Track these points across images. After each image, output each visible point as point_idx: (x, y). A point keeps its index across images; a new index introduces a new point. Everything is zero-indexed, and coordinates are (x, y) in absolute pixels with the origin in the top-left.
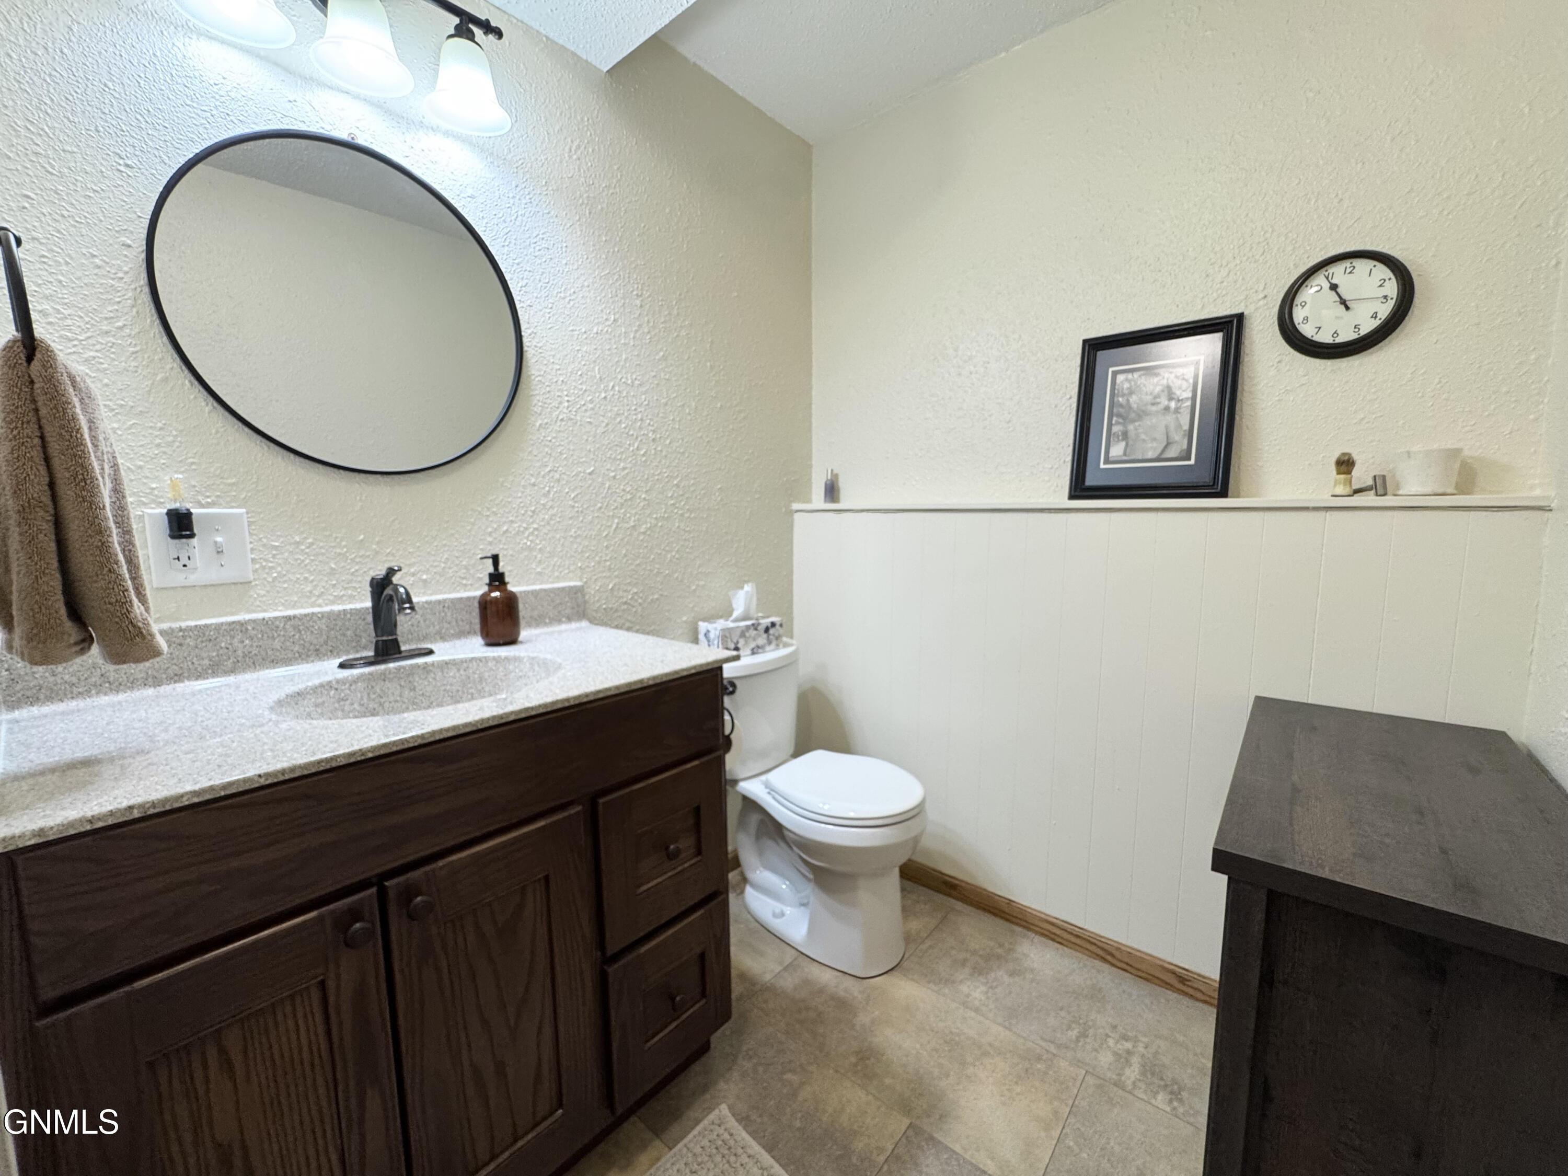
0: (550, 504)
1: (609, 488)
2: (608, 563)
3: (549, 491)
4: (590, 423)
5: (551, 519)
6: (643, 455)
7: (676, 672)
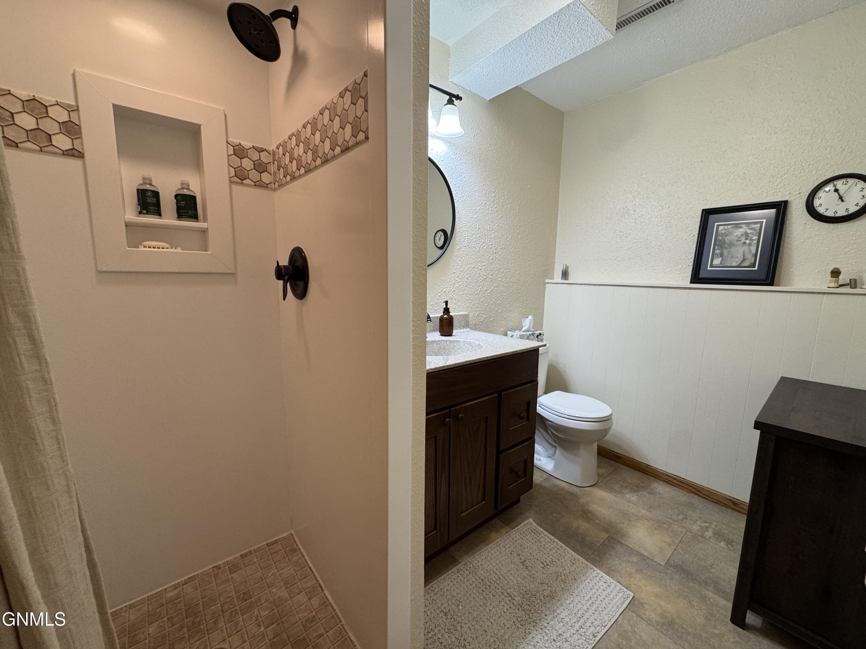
0: (459, 281)
1: (479, 274)
2: (476, 305)
3: (459, 275)
4: (474, 247)
6: (491, 260)
7: (527, 349)
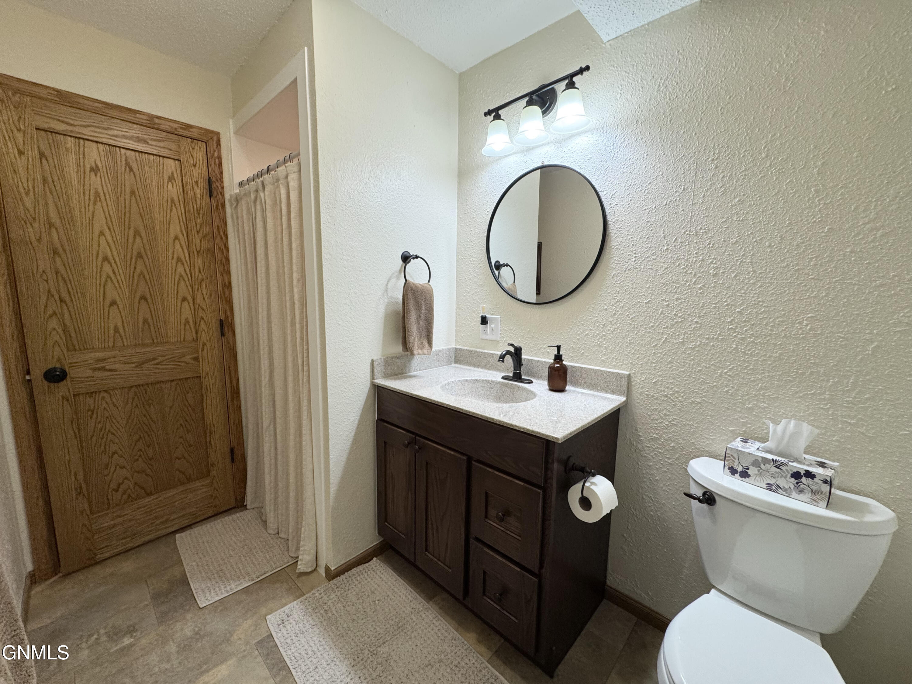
1: (661, 314)
2: (654, 365)
5: (614, 331)
6: (700, 288)
